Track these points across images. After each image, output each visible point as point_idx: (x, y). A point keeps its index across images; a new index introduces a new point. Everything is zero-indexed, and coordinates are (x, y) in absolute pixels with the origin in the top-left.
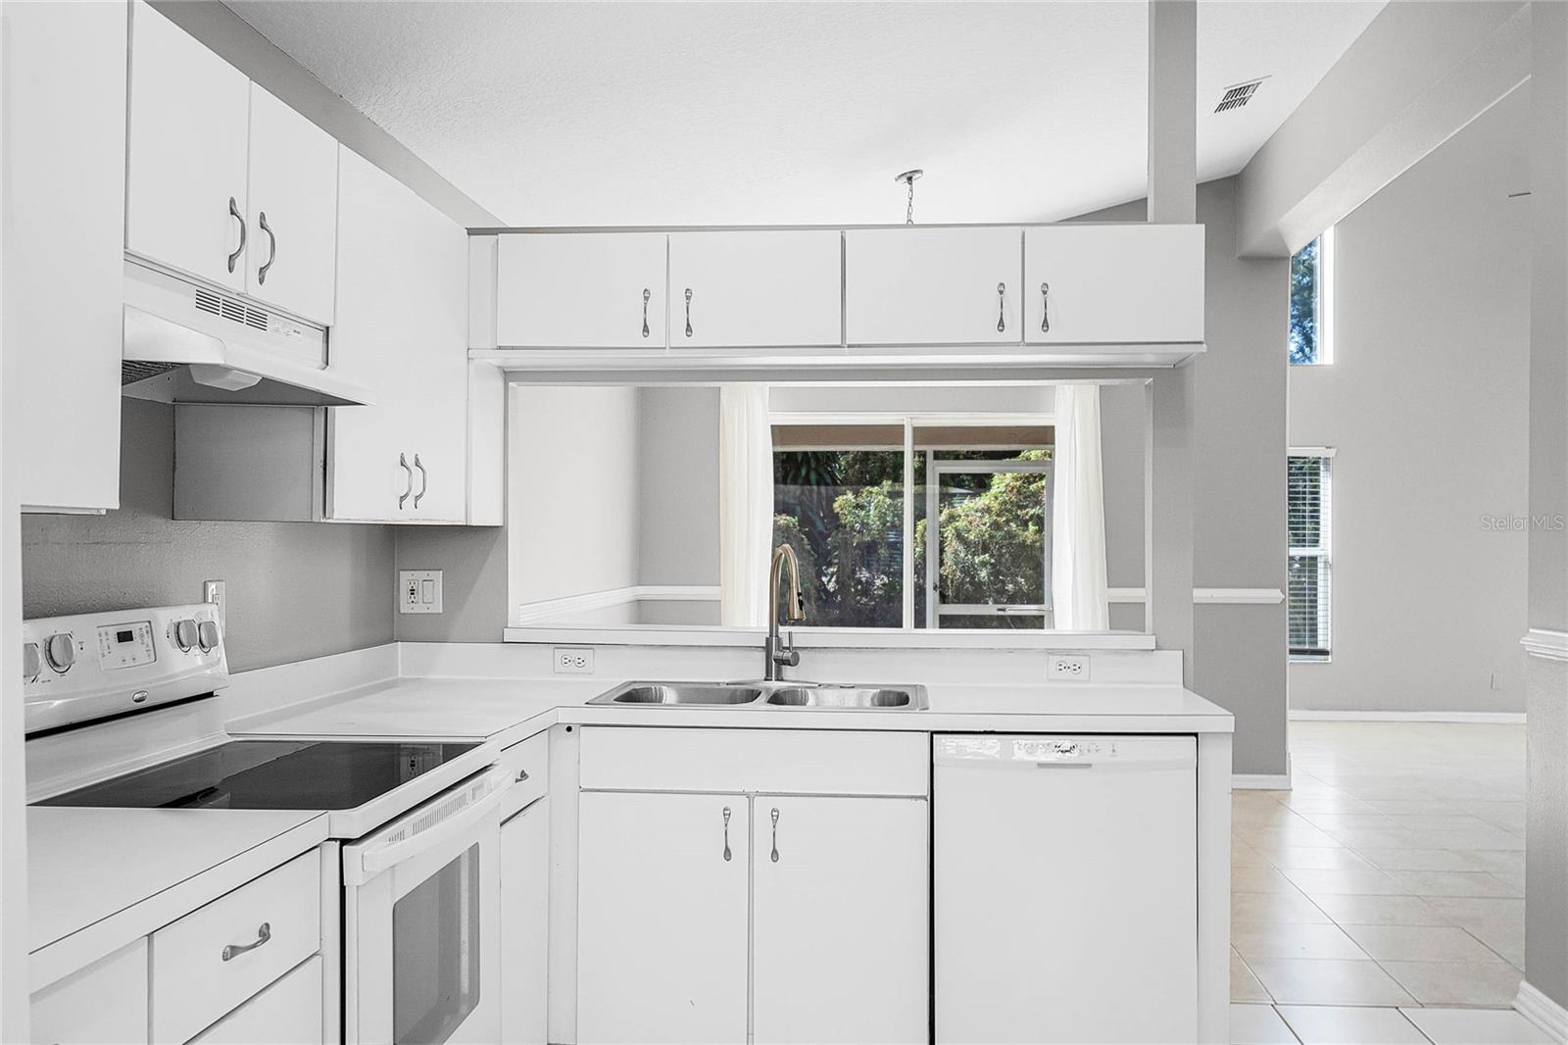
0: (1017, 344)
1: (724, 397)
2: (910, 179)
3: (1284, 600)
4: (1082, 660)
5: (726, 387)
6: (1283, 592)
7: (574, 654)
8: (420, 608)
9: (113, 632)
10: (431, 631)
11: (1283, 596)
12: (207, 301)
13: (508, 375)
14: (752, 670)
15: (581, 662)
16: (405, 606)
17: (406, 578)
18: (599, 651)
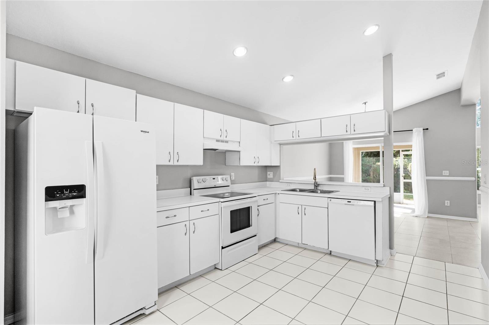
0: (350, 134)
1: (344, 143)
2: (365, 104)
3: (476, 180)
4: (369, 188)
5: (344, 142)
6: (475, 178)
7: (289, 184)
8: (270, 177)
9: (212, 178)
10: (271, 180)
11: (475, 179)
12: (218, 141)
13: (280, 144)
14: (312, 187)
15: (290, 185)
16: (268, 177)
17: (268, 173)
18: (292, 184)
